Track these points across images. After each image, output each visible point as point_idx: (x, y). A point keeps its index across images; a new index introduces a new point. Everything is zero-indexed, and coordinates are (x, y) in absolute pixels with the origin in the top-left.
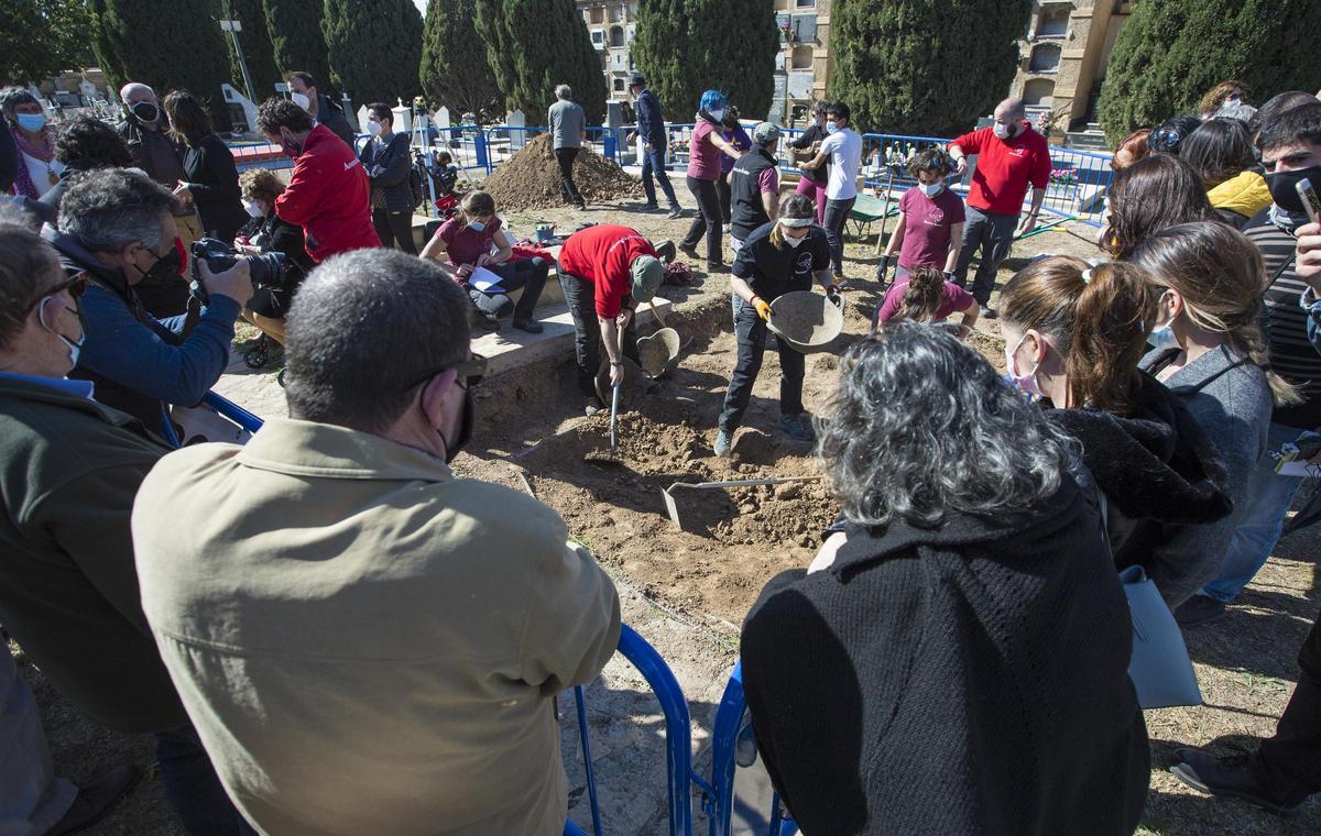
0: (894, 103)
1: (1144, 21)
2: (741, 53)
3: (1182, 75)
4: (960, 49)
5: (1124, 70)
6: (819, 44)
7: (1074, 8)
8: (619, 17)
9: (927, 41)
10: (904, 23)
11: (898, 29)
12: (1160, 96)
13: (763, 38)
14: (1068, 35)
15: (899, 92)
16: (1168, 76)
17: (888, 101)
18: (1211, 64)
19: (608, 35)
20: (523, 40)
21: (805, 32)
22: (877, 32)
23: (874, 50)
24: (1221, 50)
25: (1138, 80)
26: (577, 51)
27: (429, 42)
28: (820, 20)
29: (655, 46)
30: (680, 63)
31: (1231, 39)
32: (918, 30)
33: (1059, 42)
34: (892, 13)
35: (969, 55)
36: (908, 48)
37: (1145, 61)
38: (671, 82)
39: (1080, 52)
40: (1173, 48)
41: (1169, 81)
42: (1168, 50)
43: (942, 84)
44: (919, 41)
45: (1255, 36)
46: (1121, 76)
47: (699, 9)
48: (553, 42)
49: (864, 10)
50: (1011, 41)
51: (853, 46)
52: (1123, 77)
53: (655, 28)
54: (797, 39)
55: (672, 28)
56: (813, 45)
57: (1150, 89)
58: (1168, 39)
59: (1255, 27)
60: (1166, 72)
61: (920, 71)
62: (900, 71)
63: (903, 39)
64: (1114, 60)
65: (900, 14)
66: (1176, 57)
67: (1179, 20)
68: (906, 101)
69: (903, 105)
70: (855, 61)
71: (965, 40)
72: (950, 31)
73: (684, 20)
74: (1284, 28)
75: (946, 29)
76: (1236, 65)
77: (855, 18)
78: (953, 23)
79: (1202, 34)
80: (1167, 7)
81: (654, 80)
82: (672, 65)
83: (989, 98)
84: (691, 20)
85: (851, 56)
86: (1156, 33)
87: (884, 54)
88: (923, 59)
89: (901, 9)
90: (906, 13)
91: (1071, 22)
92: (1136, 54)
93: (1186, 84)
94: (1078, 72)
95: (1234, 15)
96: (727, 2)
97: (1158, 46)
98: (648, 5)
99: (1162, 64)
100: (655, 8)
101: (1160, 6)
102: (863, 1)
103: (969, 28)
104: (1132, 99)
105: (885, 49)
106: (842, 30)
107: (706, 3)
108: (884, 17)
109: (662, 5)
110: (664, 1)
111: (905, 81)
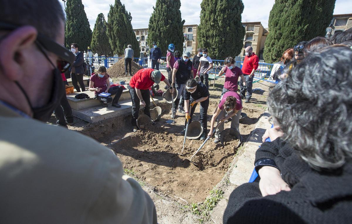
0: (214, 53)
1: (273, 35)
3: (283, 47)
4: (229, 41)
5: (269, 46)
6: (194, 41)
7: (254, 34)
8: (143, 33)
9: (221, 39)
10: (215, 34)
11: (214, 36)
12: (278, 52)
13: (180, 38)
14: (253, 40)
15: (215, 51)
17: (212, 52)
18: (289, 45)
19: (141, 38)
20: (118, 37)
21: (190, 38)
22: (209, 36)
23: (208, 40)
24: (291, 41)
25: (272, 48)
26: (133, 40)
27: (94, 37)
28: (193, 35)
29: (153, 39)
30: (159, 43)
32: (219, 36)
33: (251, 41)
35: (231, 42)
36: (217, 40)
37: (273, 44)
39: (256, 44)
40: (280, 41)
41: (280, 48)
42: (279, 42)
43: (225, 49)
44: (219, 38)
45: (299, 38)
46: (268, 47)
47: (164, 31)
48: (126, 38)
49: (206, 31)
50: (241, 39)
51: (203, 40)
53: (153, 35)
54: (188, 39)
55: (157, 35)
56: (192, 41)
57: (276, 50)
58: (279, 39)
59: (298, 36)
60: (279, 46)
61: (220, 46)
62: (215, 46)
63: (215, 38)
64: (266, 44)
65: (214, 32)
66: (281, 43)
67: (281, 34)
68: (217, 53)
69: (216, 54)
70: (204, 43)
71: (230, 39)
72: (227, 36)
73: (161, 33)
74: (305, 37)
75: (226, 36)
77: (203, 33)
78: (227, 35)
79: (287, 38)
80: (278, 31)
83: (237, 52)
85: (203, 42)
86: (276, 37)
87: (211, 41)
88: (220, 43)
89: (215, 31)
90: (216, 32)
91: (253, 37)
92: (271, 42)
94: (256, 48)
95: (293, 34)
96: (171, 29)
97: (276, 40)
98: (151, 29)
99: (278, 45)
100: (153, 30)
101: (276, 31)
102: (205, 29)
103: (231, 36)
104: (272, 53)
105: (211, 40)
106: (200, 36)
107: (166, 29)
108: (211, 33)
109: (155, 29)
110: (155, 28)
111: (216, 48)
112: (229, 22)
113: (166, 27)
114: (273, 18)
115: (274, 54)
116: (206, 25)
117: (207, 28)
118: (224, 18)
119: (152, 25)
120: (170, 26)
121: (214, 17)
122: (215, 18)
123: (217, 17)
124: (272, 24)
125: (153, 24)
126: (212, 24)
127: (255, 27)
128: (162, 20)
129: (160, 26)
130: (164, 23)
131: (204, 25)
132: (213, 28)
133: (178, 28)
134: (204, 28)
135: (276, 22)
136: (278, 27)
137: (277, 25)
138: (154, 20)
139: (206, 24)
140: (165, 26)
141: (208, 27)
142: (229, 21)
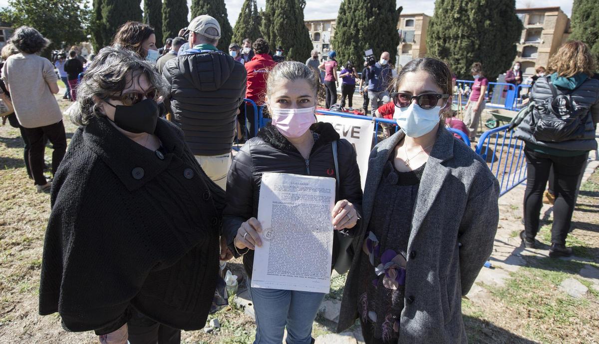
0: (456, 68)
2: (382, 45)
4: (489, 46)
6: (414, 42)
7: (544, 30)
8: (319, 29)
9: (473, 42)
10: (462, 34)
11: (459, 37)
13: (392, 39)
14: (541, 41)
15: (458, 63)
19: (313, 36)
20: (281, 36)
21: (408, 38)
22: (449, 38)
23: (447, 45)
26: (305, 42)
27: (235, 36)
28: (416, 33)
29: (344, 41)
30: (354, 48)
32: (468, 37)
33: (537, 45)
34: (457, 30)
35: (493, 48)
36: (464, 44)
38: (349, 56)
39: (548, 49)
44: (469, 42)
47: (365, 26)
48: (294, 38)
49: (443, 28)
50: (513, 43)
51: (438, 43)
54: (404, 41)
55: (352, 34)
56: (413, 44)
61: (469, 55)
62: (460, 55)
63: (461, 41)
65: (460, 31)
66: (595, 51)
68: (463, 67)
69: (461, 69)
70: (438, 50)
71: (491, 42)
73: (358, 31)
75: (482, 37)
77: (438, 32)
78: (485, 35)
80: (589, 29)
81: (342, 55)
82: (350, 49)
83: (503, 67)
84: (361, 31)
85: (437, 48)
87: (452, 47)
88: (471, 50)
90: (463, 30)
91: (542, 36)
96: (378, 24)
98: (342, 24)
100: (344, 25)
101: (586, 29)
102: (443, 25)
103: (493, 37)
105: (453, 45)
106: (432, 37)
107: (368, 24)
108: (453, 31)
109: (348, 24)
110: (349, 22)
111: (462, 59)
112: (490, 13)
113: (368, 20)
114: (580, 4)
116: (445, 18)
117: (447, 24)
118: (479, 5)
119: (344, 17)
120: (375, 19)
121: (461, 4)
122: (463, 5)
123: (466, 5)
124: (577, 15)
125: (345, 14)
126: (456, 16)
127: (546, 18)
128: (362, 8)
129: (357, 18)
130: (365, 14)
131: (441, 18)
132: (458, 24)
133: (390, 22)
134: (441, 23)
135: (586, 11)
136: (590, 21)
137: (588, 17)
138: (349, 8)
139: (444, 16)
140: (366, 19)
141: (448, 21)
142: (491, 10)
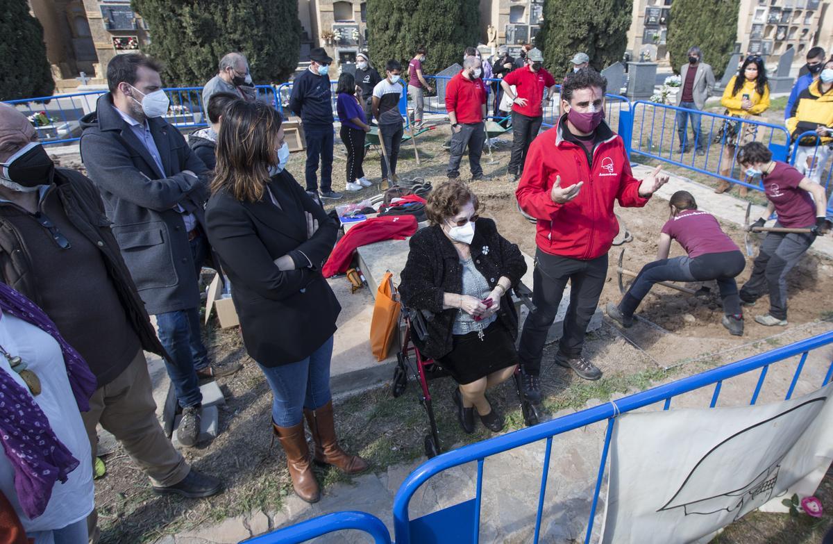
3: (425, 31)
5: (387, 28)
16: (418, 32)
31: (444, 12)
37: (399, 25)
41: (418, 35)
42: (411, 15)
46: (388, 32)
52: (390, 32)
58: (412, 11)
60: (416, 30)
76: (450, 25)
79: (431, 9)
93: (428, 36)
97: (405, 14)
99: (412, 25)
104: (399, 45)
115: (408, 49)
